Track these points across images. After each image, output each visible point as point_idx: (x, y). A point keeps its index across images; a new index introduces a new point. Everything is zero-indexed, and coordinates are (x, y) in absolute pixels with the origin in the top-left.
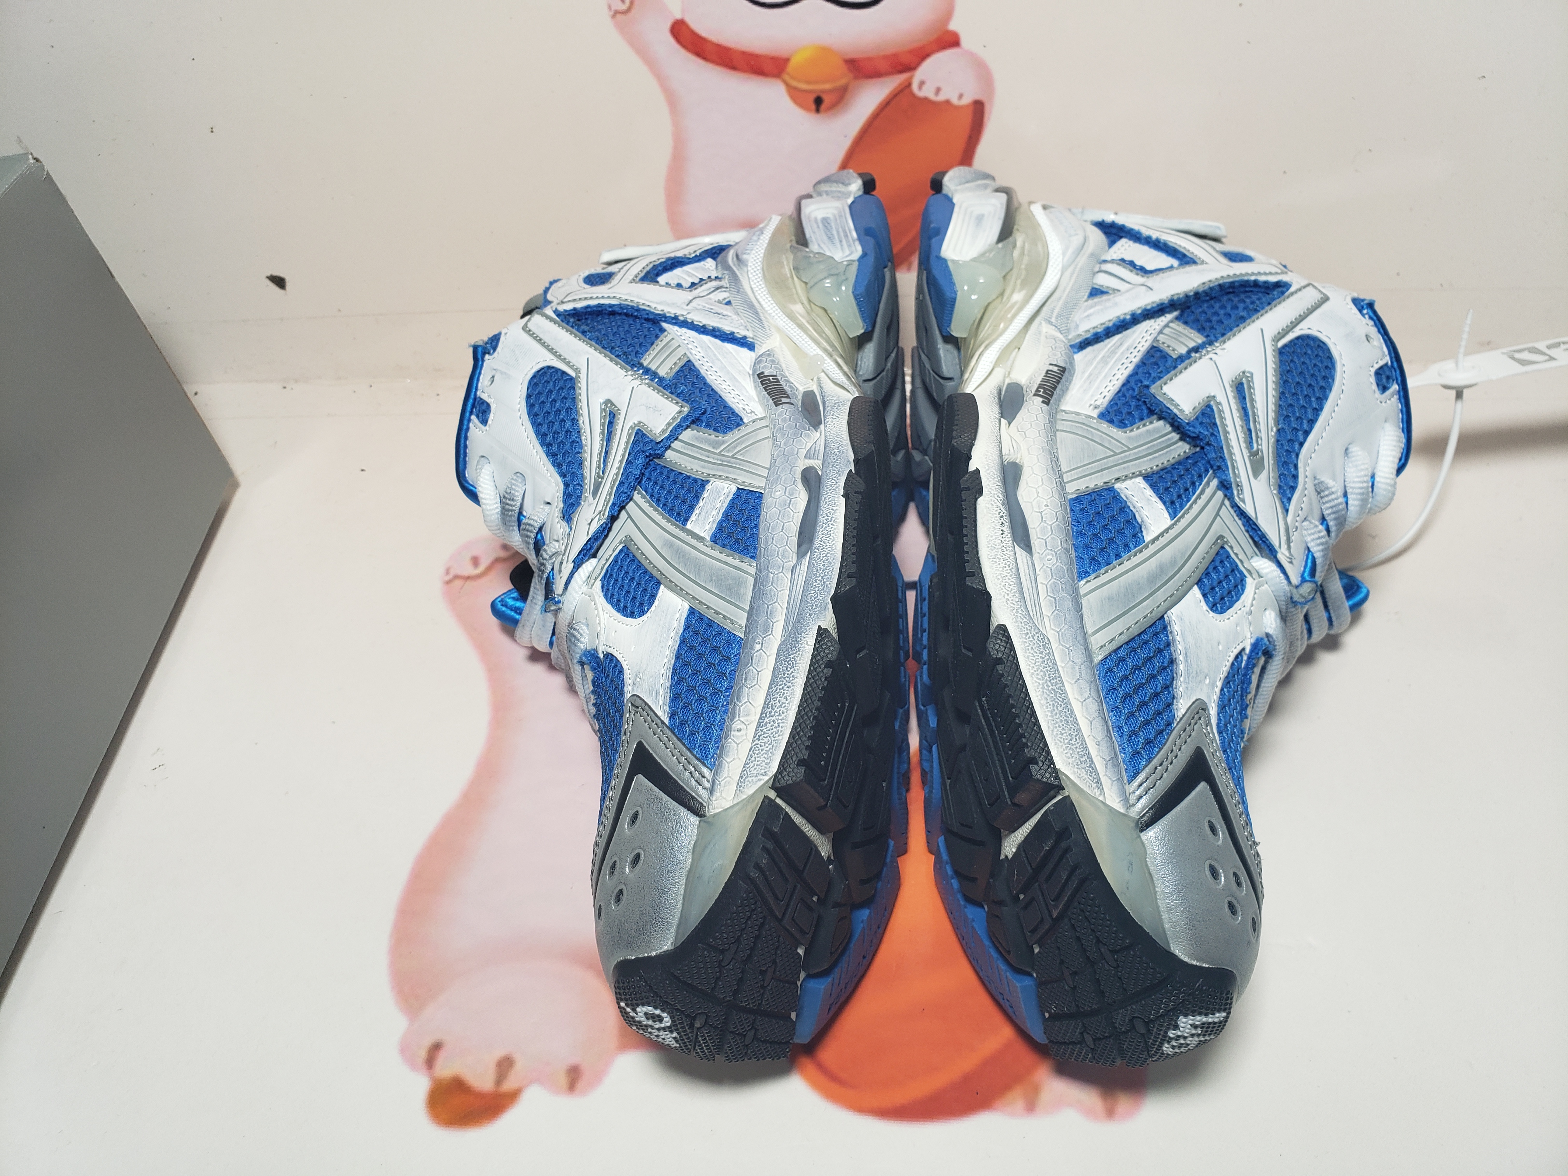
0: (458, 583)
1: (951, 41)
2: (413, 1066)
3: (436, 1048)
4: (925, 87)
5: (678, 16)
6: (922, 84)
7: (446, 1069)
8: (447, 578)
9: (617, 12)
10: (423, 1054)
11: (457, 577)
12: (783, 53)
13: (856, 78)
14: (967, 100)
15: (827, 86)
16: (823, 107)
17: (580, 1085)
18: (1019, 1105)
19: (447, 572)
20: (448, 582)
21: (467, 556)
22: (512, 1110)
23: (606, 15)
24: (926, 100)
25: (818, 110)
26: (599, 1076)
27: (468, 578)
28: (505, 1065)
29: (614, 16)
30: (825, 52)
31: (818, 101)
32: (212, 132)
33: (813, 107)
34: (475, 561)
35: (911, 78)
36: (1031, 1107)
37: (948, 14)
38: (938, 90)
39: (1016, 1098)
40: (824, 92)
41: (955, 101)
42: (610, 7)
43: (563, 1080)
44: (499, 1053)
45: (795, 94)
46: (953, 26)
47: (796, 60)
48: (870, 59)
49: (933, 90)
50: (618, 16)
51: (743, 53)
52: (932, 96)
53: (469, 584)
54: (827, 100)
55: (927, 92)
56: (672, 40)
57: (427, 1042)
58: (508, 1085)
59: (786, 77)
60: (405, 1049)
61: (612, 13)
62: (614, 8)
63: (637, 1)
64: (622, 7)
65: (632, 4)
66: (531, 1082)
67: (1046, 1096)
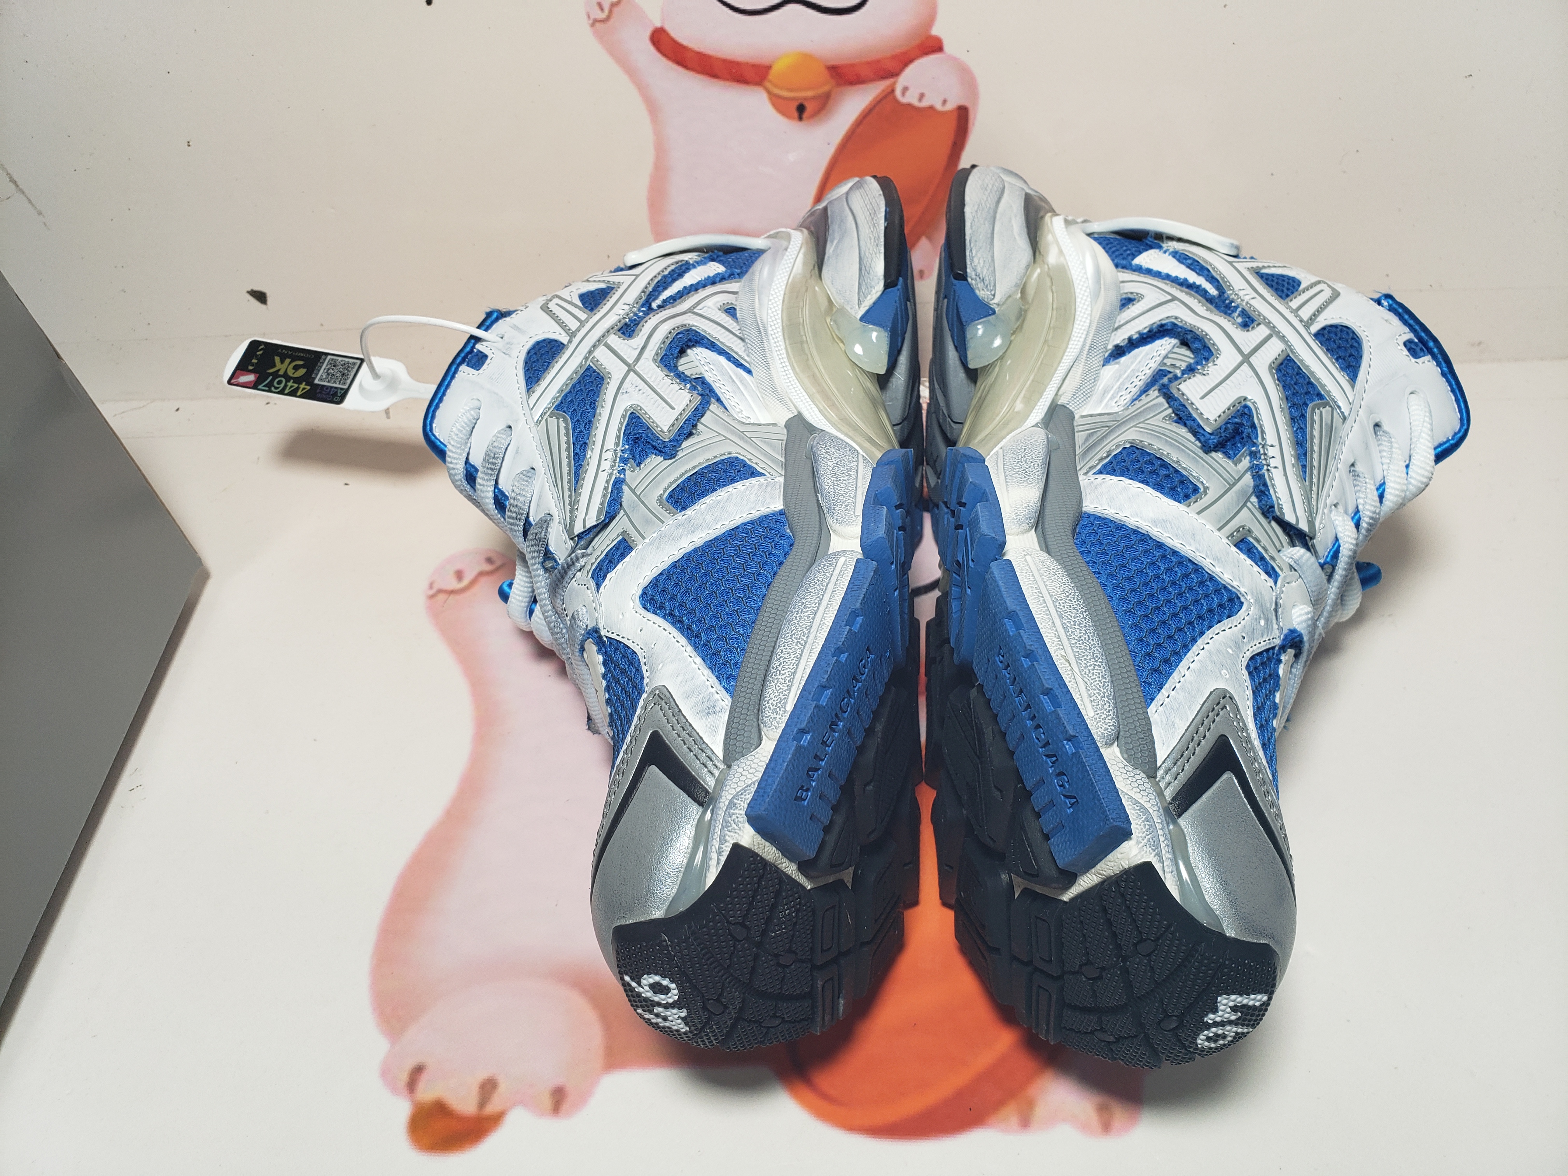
0: (441, 597)
1: (934, 46)
2: (394, 1089)
3: (418, 1071)
4: (908, 93)
5: (658, 24)
6: (905, 90)
7: (427, 1092)
8: (431, 592)
9: (596, 21)
10: (404, 1077)
11: (440, 591)
12: (764, 61)
13: (839, 85)
14: (950, 106)
15: (810, 94)
16: (805, 115)
17: (565, 1107)
18: (1014, 1120)
19: (431, 586)
20: (432, 597)
21: (451, 570)
22: (495, 1134)
23: (585, 24)
24: (910, 106)
25: (800, 118)
26: (584, 1097)
27: (452, 592)
28: (488, 1087)
29: (593, 25)
30: (806, 59)
31: (801, 109)
32: (189, 146)
33: (796, 114)
34: (459, 575)
35: (895, 83)
36: (1025, 1123)
37: (931, 19)
38: (922, 96)
39: (1011, 1113)
40: (806, 99)
41: (939, 107)
42: (589, 17)
43: (547, 1101)
44: (482, 1075)
45: (777, 102)
46: (935, 31)
47: (779, 67)
48: (852, 66)
49: (917, 96)
50: (597, 24)
51: (725, 61)
52: (915, 102)
53: (452, 598)
54: (810, 107)
55: (911, 98)
56: (652, 49)
57: (409, 1065)
58: (492, 1108)
59: (768, 84)
60: (386, 1073)
61: (591, 22)
62: (592, 17)
63: (616, 10)
64: (603, 16)
65: (610, 12)
66: (514, 1105)
67: (1041, 1111)
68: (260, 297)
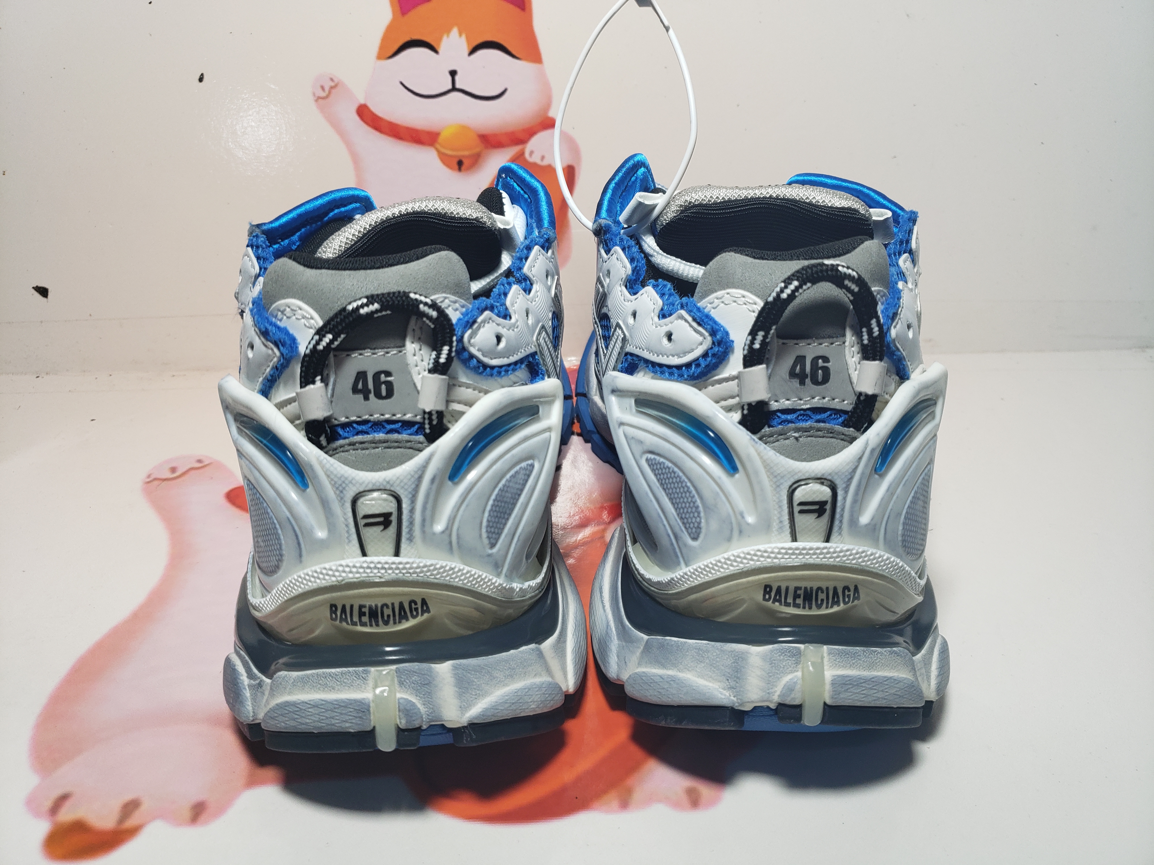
0: (156, 483)
1: (549, 124)
2: (36, 814)
3: (64, 798)
4: (534, 156)
5: (362, 102)
6: (531, 153)
7: (70, 814)
8: (148, 480)
9: (319, 98)
10: (49, 803)
11: (155, 477)
12: (435, 130)
13: (487, 147)
14: (563, 165)
15: (466, 153)
16: (463, 168)
17: (203, 818)
18: (615, 804)
19: (149, 476)
20: (149, 482)
21: (167, 466)
23: (311, 99)
24: (535, 164)
25: (460, 169)
26: (222, 809)
27: (165, 480)
28: (131, 807)
29: (316, 101)
30: (465, 129)
31: (460, 164)
32: (4, 174)
33: (457, 167)
34: (173, 467)
35: (524, 148)
36: (625, 804)
37: (548, 106)
38: (543, 158)
39: (612, 799)
40: (463, 156)
42: (314, 94)
43: (187, 814)
44: (128, 797)
45: (445, 159)
46: (551, 114)
47: (445, 135)
48: (495, 135)
49: (539, 157)
50: (320, 100)
51: (408, 129)
52: (539, 162)
53: (165, 484)
54: (466, 162)
55: (536, 159)
56: (357, 118)
57: (56, 794)
58: (130, 823)
59: (438, 146)
60: (31, 801)
61: (315, 99)
62: (317, 95)
63: (333, 91)
64: (323, 94)
65: (330, 92)
66: (154, 818)
67: (638, 795)
68: (43, 292)
